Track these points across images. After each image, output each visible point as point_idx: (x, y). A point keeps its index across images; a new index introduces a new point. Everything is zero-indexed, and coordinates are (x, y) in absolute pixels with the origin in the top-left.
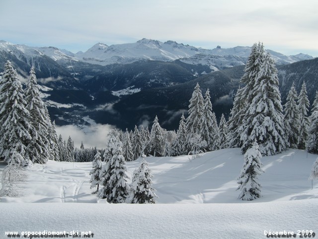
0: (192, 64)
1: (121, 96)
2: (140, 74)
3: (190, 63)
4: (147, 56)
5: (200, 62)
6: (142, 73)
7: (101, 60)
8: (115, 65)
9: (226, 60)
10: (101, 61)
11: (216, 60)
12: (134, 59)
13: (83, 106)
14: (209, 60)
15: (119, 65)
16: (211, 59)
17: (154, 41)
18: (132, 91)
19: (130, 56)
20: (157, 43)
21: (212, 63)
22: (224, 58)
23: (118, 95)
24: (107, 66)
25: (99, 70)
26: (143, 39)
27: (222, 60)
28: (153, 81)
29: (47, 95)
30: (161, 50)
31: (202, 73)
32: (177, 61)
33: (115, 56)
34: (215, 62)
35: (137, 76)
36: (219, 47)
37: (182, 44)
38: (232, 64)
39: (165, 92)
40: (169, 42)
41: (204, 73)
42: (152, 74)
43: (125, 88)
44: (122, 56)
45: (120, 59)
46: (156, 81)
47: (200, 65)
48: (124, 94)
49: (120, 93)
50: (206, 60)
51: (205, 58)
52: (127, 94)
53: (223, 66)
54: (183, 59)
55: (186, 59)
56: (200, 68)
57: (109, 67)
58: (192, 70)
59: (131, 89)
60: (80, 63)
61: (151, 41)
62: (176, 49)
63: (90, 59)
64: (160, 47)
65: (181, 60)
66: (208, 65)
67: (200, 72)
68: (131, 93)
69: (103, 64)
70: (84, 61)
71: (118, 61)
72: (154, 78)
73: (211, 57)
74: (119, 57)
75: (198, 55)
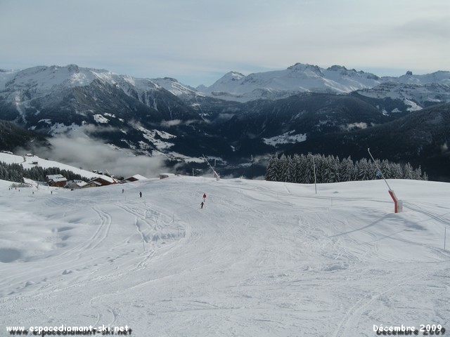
0: (376, 97)
1: (277, 145)
2: (302, 113)
3: (374, 96)
4: (305, 88)
5: (388, 95)
6: (304, 111)
7: (238, 95)
8: (260, 101)
9: (427, 92)
10: (237, 97)
11: (413, 91)
12: (285, 93)
13: (221, 160)
14: (402, 91)
15: (266, 101)
16: (405, 90)
17: (312, 66)
18: (294, 138)
19: (279, 89)
20: (317, 69)
21: (406, 96)
22: (425, 89)
23: (274, 144)
24: (249, 103)
25: (236, 109)
26: (296, 64)
27: (421, 90)
28: (325, 122)
29: (170, 145)
30: (324, 79)
31: (393, 111)
32: (354, 93)
33: (258, 89)
34: (411, 95)
35: (298, 116)
36: (409, 73)
37: (354, 70)
38: (438, 97)
39: (354, 137)
40: (335, 68)
41: (396, 110)
42: (321, 112)
43: (282, 134)
44: (269, 89)
45: (265, 93)
46: (328, 123)
47: (389, 99)
48: (282, 143)
49: (275, 140)
50: (396, 91)
51: (396, 88)
52: (286, 142)
54: (362, 91)
55: (367, 90)
56: (389, 104)
57: (251, 104)
58: (378, 107)
59: (290, 135)
60: (208, 99)
61: (308, 66)
62: (346, 78)
63: (222, 94)
64: (322, 75)
65: (360, 93)
66: (402, 99)
67: (389, 110)
68: (292, 140)
69: (243, 101)
70: (214, 97)
71: (262, 95)
72: (326, 119)
73: (405, 87)
74: (263, 90)
75: (385, 84)
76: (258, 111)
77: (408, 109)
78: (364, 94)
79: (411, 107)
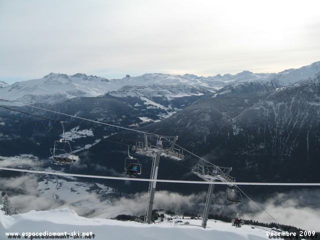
0: (121, 96)
1: (74, 140)
2: (78, 113)
3: (119, 96)
5: (129, 94)
7: (12, 100)
9: (152, 90)
11: (143, 90)
13: (32, 156)
16: (138, 90)
17: (63, 75)
18: (83, 133)
19: (43, 93)
20: (66, 76)
21: (140, 94)
22: (150, 88)
23: (71, 139)
26: (51, 74)
30: (75, 84)
32: (107, 95)
33: (28, 95)
34: (143, 93)
35: (76, 115)
36: (128, 76)
37: (91, 76)
38: (159, 93)
40: (78, 75)
41: (137, 105)
45: (33, 97)
47: (129, 97)
48: (76, 138)
50: (133, 91)
51: (132, 89)
53: (152, 96)
54: (112, 93)
55: (114, 92)
56: (131, 100)
58: (125, 103)
61: (59, 75)
62: (88, 82)
64: (71, 81)
65: (110, 94)
66: (138, 96)
67: (133, 105)
68: (82, 135)
71: (32, 99)
72: (102, 117)
73: (138, 88)
74: (32, 95)
75: (125, 87)
76: (43, 114)
77: (145, 103)
78: (113, 95)
79: (146, 101)
